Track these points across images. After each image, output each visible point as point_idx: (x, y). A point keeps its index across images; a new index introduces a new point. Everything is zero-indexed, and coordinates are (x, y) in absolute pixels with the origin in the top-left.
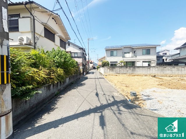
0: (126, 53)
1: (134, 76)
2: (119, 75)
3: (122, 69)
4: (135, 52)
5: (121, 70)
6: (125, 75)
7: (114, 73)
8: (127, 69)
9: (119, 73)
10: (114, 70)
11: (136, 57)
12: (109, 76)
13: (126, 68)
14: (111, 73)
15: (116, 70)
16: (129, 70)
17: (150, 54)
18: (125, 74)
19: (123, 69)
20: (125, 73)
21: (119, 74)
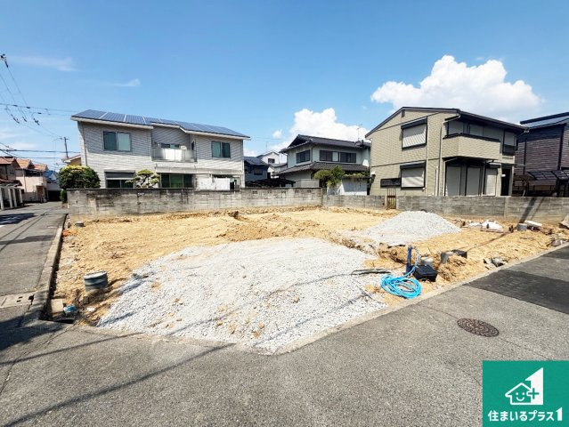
0: (168, 146)
1: (186, 217)
2: (136, 217)
3: (145, 197)
4: (193, 145)
5: (141, 200)
6: (158, 216)
7: (115, 213)
8: (164, 198)
9: (136, 210)
10: (117, 202)
11: (196, 161)
12: (94, 225)
13: (161, 193)
14: (105, 212)
15: (125, 201)
16: (170, 201)
17: (229, 157)
18: (157, 213)
19: (150, 197)
20: (156, 210)
21: (138, 214)
